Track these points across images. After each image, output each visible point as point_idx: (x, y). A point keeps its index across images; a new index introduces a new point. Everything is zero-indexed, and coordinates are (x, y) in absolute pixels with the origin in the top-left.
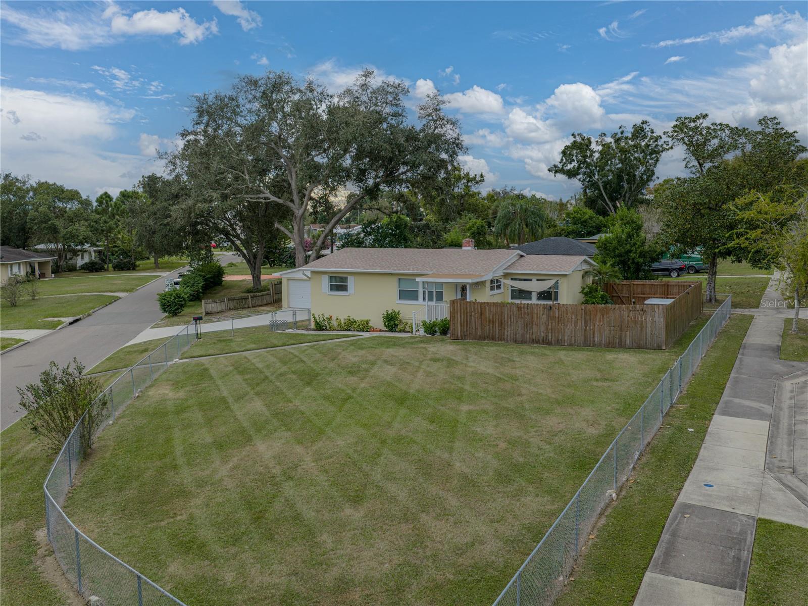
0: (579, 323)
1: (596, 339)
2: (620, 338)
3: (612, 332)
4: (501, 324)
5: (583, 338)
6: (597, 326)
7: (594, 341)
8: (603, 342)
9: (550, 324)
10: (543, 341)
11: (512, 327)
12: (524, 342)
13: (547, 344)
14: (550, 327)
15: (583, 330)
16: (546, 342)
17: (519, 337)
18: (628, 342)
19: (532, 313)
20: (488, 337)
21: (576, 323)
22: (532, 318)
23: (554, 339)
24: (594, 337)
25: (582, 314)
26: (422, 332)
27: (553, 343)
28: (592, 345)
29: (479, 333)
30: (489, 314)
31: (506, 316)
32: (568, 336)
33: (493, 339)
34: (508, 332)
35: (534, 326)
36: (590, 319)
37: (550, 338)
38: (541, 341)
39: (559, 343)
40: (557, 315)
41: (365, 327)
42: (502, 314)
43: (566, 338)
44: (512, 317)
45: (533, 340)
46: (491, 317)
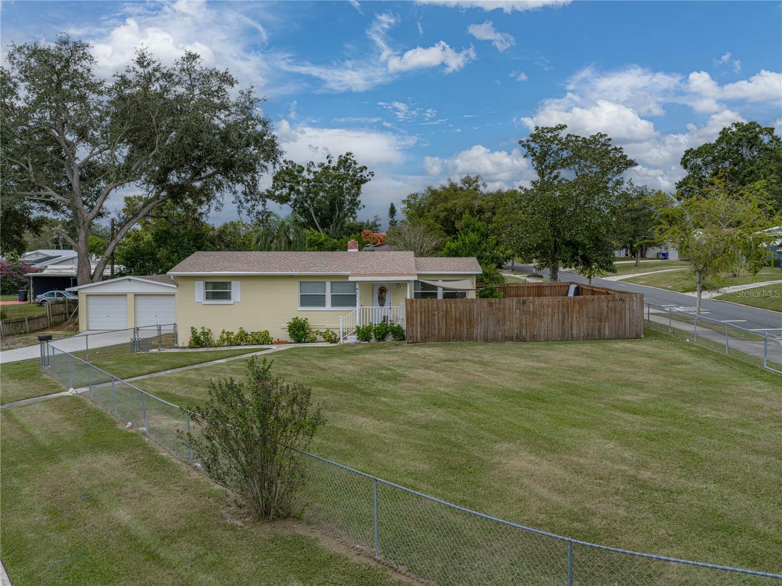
0: (556, 317)
1: (574, 332)
2: (599, 329)
3: (591, 324)
4: (470, 322)
5: (560, 331)
6: (574, 318)
7: (572, 334)
8: (582, 334)
9: (524, 320)
10: (517, 338)
11: (482, 325)
12: (495, 340)
13: (521, 341)
14: (524, 322)
15: (561, 324)
16: (520, 339)
17: (490, 335)
18: (607, 333)
19: (504, 308)
20: (454, 338)
21: (553, 315)
22: (504, 314)
23: (528, 335)
24: (572, 330)
25: (559, 307)
26: (353, 339)
27: (528, 339)
28: (570, 339)
29: (444, 334)
30: (455, 312)
31: (475, 313)
32: (545, 331)
33: (460, 339)
34: (478, 331)
35: (508, 323)
36: (568, 311)
37: (524, 334)
38: (514, 338)
39: (534, 339)
40: (531, 310)
41: (264, 339)
42: (471, 310)
43: (542, 333)
44: (483, 314)
45: (506, 338)
46: (458, 315)
